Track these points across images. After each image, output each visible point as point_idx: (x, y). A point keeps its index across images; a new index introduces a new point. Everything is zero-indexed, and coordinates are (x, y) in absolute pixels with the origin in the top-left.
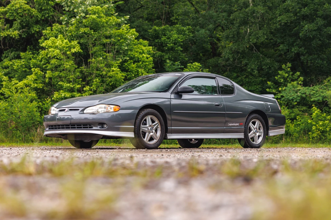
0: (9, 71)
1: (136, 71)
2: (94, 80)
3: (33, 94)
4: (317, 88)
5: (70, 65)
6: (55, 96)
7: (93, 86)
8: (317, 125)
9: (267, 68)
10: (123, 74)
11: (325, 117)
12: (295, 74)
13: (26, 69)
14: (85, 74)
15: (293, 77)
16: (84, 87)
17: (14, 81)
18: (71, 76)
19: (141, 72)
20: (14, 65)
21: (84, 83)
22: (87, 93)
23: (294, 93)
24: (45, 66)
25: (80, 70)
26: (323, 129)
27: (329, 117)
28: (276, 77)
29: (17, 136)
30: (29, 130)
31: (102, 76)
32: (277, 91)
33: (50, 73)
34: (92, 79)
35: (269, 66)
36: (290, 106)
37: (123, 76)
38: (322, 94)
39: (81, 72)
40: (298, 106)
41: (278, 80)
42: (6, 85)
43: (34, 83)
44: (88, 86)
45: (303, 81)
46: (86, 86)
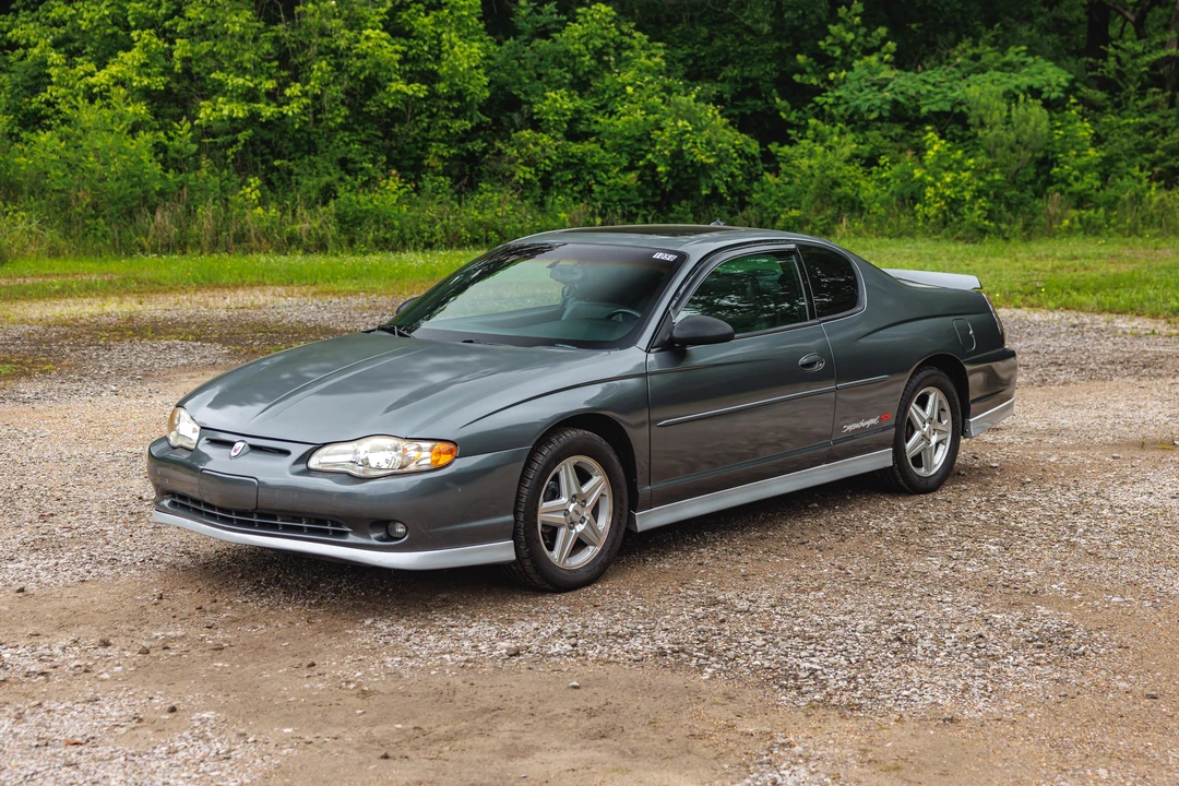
0: (67, 32)
1: (433, 34)
2: (315, 67)
3: (141, 109)
4: (936, 75)
5: (242, 25)
6: (201, 115)
7: (312, 83)
8: (939, 184)
9: (796, 16)
10: (398, 47)
11: (959, 162)
12: (874, 34)
13: (116, 29)
14: (288, 45)
15: (868, 42)
16: (286, 85)
17: (82, 64)
18: (247, 56)
19: (450, 41)
20: (81, 19)
21: (285, 73)
22: (295, 105)
23: (872, 91)
24: (171, 22)
25: (274, 34)
26: (953, 196)
27: (971, 161)
28: (821, 43)
29: (99, 234)
30: (130, 214)
31: (336, 52)
32: (822, 82)
33: (184, 45)
34: (309, 61)
35: (804, 11)
36: (860, 123)
37: (396, 52)
38: (952, 95)
39: (276, 40)
40: (879, 124)
41: (826, 50)
42: (59, 76)
43: (139, 74)
44: (298, 85)
45: (893, 54)
46: (292, 83)
